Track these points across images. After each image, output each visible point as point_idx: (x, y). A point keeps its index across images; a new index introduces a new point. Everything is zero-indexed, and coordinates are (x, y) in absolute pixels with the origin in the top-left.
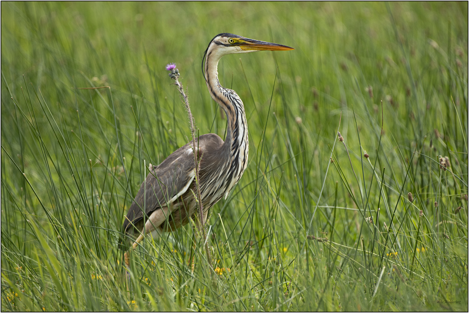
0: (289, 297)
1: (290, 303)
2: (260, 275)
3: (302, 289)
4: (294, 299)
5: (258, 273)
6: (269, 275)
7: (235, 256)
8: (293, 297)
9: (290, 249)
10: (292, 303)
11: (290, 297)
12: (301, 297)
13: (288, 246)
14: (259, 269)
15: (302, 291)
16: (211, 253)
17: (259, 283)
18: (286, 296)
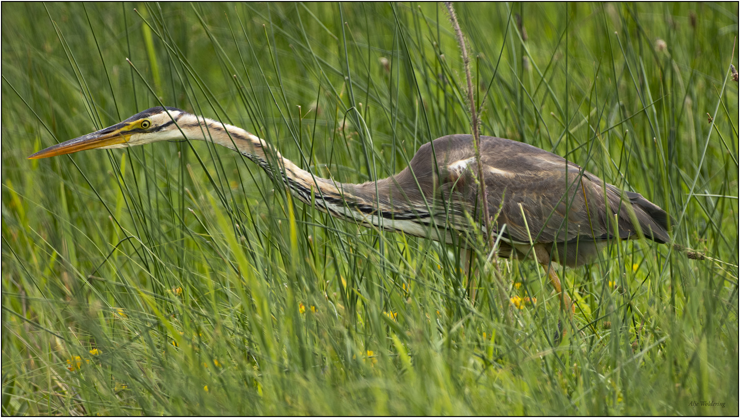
0: (639, 350)
1: (641, 361)
3: (662, 336)
4: (648, 353)
5: (586, 308)
8: (646, 349)
9: (643, 266)
10: (644, 360)
11: (641, 350)
13: (640, 260)
14: (589, 301)
15: (663, 339)
17: (587, 323)
18: (635, 348)
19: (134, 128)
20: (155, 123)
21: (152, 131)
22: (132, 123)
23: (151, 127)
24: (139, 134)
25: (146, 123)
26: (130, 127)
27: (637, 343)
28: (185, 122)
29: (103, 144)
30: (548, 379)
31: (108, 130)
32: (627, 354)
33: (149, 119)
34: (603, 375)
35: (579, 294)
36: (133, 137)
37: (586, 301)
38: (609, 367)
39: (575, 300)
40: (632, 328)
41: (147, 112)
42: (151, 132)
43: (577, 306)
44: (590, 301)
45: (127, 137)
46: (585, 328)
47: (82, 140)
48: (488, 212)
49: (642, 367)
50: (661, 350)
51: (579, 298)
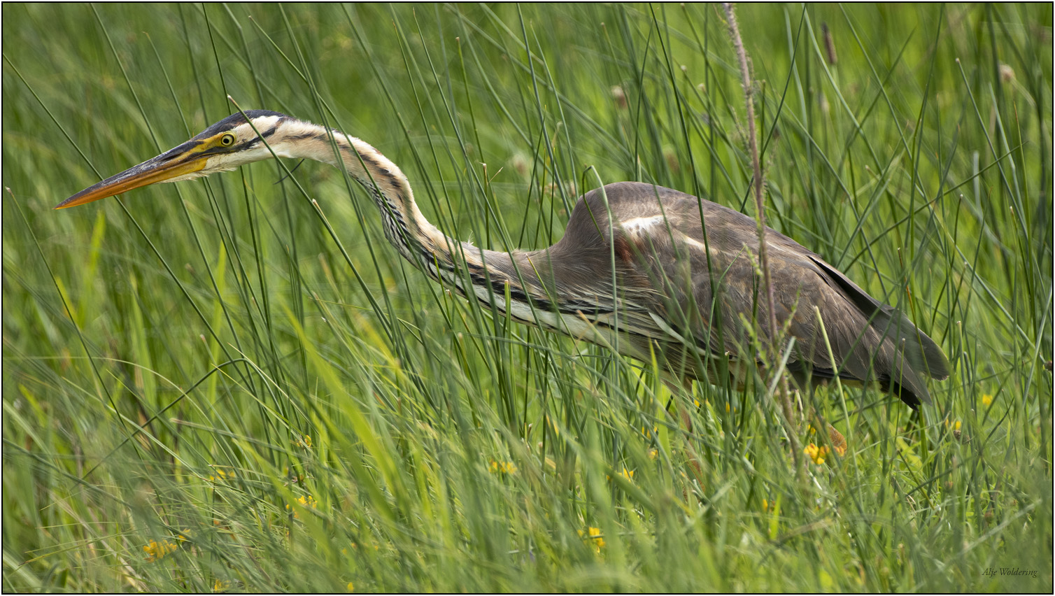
0: (994, 522)
1: (998, 539)
2: (920, 465)
3: (1029, 504)
4: (1008, 527)
5: (916, 461)
6: (944, 465)
7: (856, 416)
8: (1006, 522)
9: (1000, 398)
10: (1003, 538)
11: (999, 523)
12: (1026, 524)
13: (994, 391)
14: (920, 450)
15: (1031, 507)
16: (795, 408)
17: (916, 485)
18: (989, 520)
19: (211, 147)
20: (242, 138)
21: (238, 149)
22: (207, 140)
23: (235, 144)
24: (219, 156)
25: (229, 138)
26: (204, 146)
27: (992, 514)
28: (286, 132)
29: (165, 176)
30: (860, 567)
31: (173, 154)
32: (978, 530)
33: (231, 132)
34: (942, 561)
35: (905, 441)
36: (211, 162)
37: (916, 450)
38: (951, 549)
39: (898, 449)
40: (984, 491)
41: (229, 121)
42: (237, 151)
43: (901, 460)
44: (922, 452)
45: (202, 162)
46: (913, 491)
47: (134, 174)
48: (774, 317)
49: (1000, 549)
50: (1029, 523)
51: (905, 447)
